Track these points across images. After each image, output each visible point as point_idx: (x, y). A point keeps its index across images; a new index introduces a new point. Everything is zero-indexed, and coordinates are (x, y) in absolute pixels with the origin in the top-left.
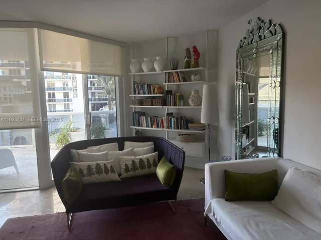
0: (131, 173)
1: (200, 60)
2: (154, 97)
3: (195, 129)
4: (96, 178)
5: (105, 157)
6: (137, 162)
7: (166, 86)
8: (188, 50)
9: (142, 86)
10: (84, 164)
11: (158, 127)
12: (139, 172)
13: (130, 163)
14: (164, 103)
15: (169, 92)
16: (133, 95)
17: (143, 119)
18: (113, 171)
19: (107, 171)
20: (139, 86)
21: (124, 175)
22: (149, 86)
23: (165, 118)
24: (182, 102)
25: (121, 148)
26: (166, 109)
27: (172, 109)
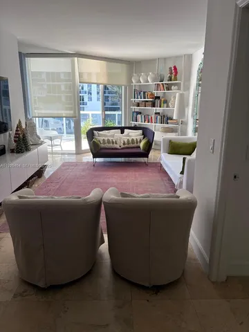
0: (126, 146)
1: (178, 76)
2: (147, 101)
3: (172, 123)
4: (107, 145)
5: (113, 136)
6: (130, 140)
7: (156, 93)
8: (170, 68)
9: (140, 93)
10: (101, 139)
11: (148, 122)
12: (131, 145)
13: (126, 141)
14: (153, 105)
15: (158, 98)
16: (133, 99)
17: (139, 116)
18: (116, 143)
19: (113, 143)
20: (137, 93)
21: (123, 146)
22: (144, 93)
23: (153, 116)
24: (165, 105)
25: (122, 132)
26: (155, 110)
27: (158, 109)
